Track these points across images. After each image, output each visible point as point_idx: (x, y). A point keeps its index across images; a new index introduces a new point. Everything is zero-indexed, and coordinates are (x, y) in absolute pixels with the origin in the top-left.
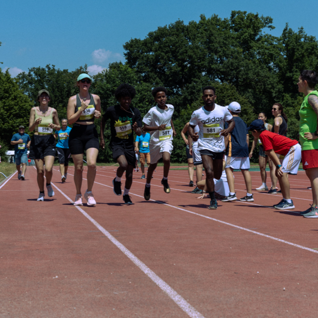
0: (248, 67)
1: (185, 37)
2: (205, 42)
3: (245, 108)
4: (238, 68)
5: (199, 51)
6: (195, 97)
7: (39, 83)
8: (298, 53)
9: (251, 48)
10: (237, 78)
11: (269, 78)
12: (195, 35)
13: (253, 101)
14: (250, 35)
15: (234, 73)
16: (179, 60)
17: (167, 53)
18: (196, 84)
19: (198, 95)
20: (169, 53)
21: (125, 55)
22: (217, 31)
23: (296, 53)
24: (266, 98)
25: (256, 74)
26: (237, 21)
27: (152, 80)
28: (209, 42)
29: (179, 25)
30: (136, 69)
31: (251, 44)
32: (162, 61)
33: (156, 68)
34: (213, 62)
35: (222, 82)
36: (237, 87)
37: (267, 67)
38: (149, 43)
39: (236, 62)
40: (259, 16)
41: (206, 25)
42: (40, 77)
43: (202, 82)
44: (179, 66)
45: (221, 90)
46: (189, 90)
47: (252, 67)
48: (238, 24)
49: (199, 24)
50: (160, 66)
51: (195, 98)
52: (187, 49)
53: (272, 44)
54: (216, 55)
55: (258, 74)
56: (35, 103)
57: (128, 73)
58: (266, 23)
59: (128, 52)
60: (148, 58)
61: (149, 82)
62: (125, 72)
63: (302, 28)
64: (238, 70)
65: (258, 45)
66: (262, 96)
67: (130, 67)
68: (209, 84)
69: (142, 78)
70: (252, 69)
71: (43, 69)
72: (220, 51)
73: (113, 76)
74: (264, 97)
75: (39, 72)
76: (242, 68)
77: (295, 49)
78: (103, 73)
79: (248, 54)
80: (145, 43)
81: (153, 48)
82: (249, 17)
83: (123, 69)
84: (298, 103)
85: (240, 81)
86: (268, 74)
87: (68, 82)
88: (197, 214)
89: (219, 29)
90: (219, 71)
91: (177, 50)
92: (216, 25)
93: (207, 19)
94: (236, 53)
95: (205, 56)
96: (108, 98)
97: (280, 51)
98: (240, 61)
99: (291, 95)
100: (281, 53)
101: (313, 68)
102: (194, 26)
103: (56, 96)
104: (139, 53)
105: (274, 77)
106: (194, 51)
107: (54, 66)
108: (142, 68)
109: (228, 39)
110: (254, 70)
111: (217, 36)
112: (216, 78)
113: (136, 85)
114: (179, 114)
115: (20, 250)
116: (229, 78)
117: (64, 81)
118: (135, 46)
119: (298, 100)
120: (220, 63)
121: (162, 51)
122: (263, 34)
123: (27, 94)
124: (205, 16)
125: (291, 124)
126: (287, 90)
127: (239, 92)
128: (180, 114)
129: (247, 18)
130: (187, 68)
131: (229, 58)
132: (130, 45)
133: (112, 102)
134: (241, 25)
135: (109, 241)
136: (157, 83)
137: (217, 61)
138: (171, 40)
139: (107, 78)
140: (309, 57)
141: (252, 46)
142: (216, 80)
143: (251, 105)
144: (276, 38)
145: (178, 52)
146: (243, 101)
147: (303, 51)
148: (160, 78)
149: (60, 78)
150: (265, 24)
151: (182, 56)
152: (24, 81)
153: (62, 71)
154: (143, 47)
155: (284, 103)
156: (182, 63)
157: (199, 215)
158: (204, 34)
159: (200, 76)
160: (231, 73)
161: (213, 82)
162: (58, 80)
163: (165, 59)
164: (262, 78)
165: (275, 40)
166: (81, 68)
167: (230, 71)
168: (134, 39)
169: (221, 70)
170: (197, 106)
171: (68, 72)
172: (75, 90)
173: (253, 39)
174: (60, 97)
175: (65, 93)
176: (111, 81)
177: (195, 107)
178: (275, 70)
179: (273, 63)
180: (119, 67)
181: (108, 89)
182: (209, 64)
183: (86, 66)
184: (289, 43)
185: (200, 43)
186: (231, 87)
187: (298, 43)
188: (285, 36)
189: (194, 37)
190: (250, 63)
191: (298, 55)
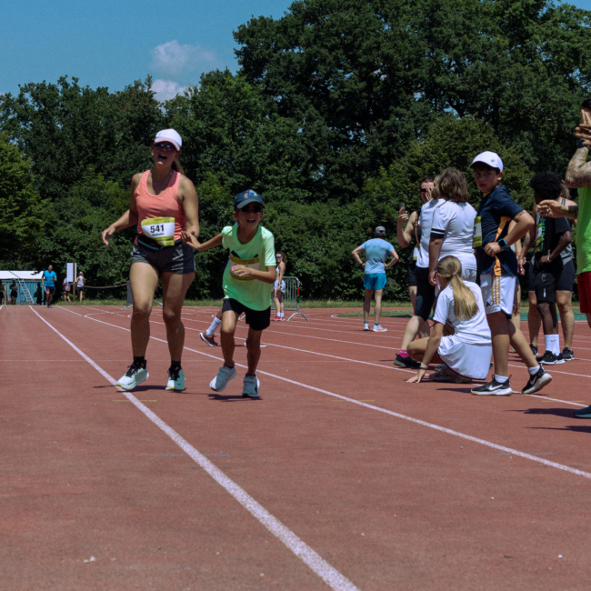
0: (522, 81)
1: (376, 13)
2: (422, 25)
3: (515, 174)
4: (497, 83)
5: (407, 45)
6: (397, 148)
7: (42, 119)
9: (529, 36)
10: (496, 106)
11: (569, 105)
12: (397, 8)
13: (533, 160)
14: (527, 7)
15: (488, 96)
16: (363, 65)
17: (332, 49)
18: (400, 119)
19: (405, 144)
20: (339, 49)
24: (562, 151)
25: (539, 95)
27: (298, 111)
28: (431, 24)
30: (261, 87)
31: (529, 28)
32: (321, 67)
33: (308, 85)
34: (440, 69)
35: (461, 114)
36: (495, 127)
37: (565, 81)
38: (293, 27)
39: (493, 71)
42: (44, 104)
43: (414, 116)
44: (362, 80)
46: (385, 133)
47: (530, 80)
50: (317, 78)
51: (398, 151)
52: (380, 40)
53: (576, 27)
54: (446, 52)
55: (546, 97)
56: (33, 163)
57: (244, 96)
59: (245, 48)
60: (290, 62)
61: (292, 115)
62: (238, 95)
64: (497, 89)
65: (544, 29)
66: (554, 147)
67: (249, 80)
68: (430, 120)
69: (275, 106)
70: (530, 85)
71: (52, 88)
72: (455, 46)
73: (210, 101)
74: (558, 148)
75: (43, 93)
76: (507, 84)
78: (187, 94)
79: (521, 51)
80: (283, 27)
81: (302, 38)
83: (233, 87)
85: (503, 114)
86: (568, 97)
87: (107, 117)
90: (453, 89)
91: (357, 43)
94: (494, 49)
95: (421, 56)
96: (199, 151)
98: (504, 68)
103: (80, 148)
104: (270, 50)
106: (396, 45)
107: (76, 80)
108: (276, 83)
109: (475, 17)
110: (535, 86)
111: (448, 9)
112: (447, 107)
113: (263, 122)
114: (360, 189)
115: (7, 496)
116: (478, 105)
117: (98, 113)
118: (259, 34)
120: (456, 71)
121: (322, 46)
122: (557, 5)
123: (15, 143)
127: (501, 138)
128: (364, 189)
130: (379, 84)
131: (477, 61)
132: (248, 31)
133: (208, 160)
135: (209, 477)
136: (310, 119)
137: (449, 67)
138: (342, 19)
139: (196, 107)
141: (530, 31)
142: (446, 110)
143: (527, 168)
144: (586, 12)
145: (360, 46)
146: (509, 158)
148: (317, 107)
149: (89, 107)
151: (369, 57)
152: (8, 113)
153: (95, 90)
154: (279, 35)
156: (367, 73)
158: (419, 6)
159: (409, 100)
160: (482, 95)
161: (439, 116)
162: (86, 112)
163: (330, 63)
164: (555, 106)
165: (585, 17)
166: (137, 84)
167: (479, 90)
168: (258, 18)
169: (458, 88)
170: (403, 169)
171: (108, 94)
172: (125, 134)
173: (534, 16)
174: (89, 151)
175: (102, 140)
176: (206, 113)
177: (397, 172)
178: (583, 86)
179: (581, 71)
180: (223, 82)
181: (198, 132)
182: (431, 74)
183: (149, 79)
185: (409, 26)
186: (481, 126)
189: (395, 13)
190: (526, 72)
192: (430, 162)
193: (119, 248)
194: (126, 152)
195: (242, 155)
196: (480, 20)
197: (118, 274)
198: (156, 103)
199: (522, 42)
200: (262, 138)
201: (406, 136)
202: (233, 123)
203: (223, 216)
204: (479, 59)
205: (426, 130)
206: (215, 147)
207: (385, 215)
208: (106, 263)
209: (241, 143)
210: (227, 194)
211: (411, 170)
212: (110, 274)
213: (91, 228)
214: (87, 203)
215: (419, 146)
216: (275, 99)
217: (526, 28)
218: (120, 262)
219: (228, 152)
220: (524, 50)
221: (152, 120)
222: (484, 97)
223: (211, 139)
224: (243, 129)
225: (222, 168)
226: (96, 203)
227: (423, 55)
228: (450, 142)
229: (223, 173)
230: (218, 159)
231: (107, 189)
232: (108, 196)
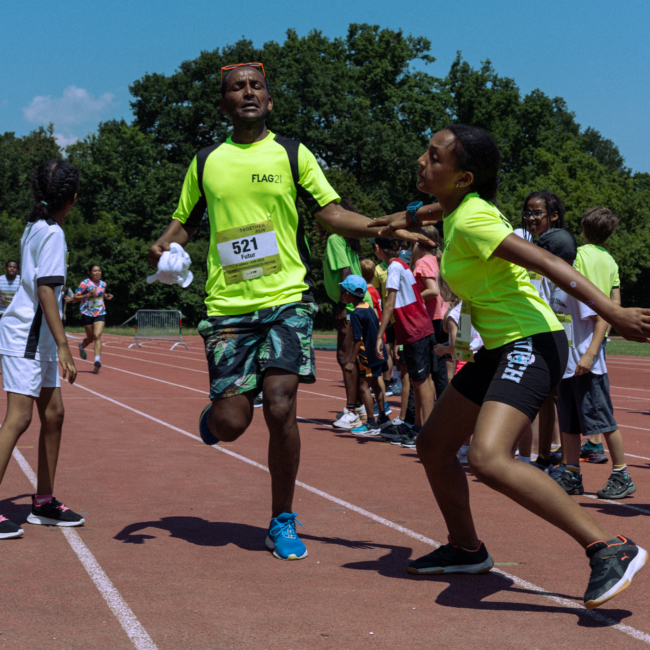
0: (381, 137)
2: (296, 86)
4: (359, 138)
5: (283, 102)
9: (388, 98)
10: (359, 159)
13: (390, 205)
14: (386, 73)
15: (352, 149)
17: (216, 105)
21: (133, 105)
22: (320, 63)
23: (476, 111)
25: (396, 150)
26: (360, 44)
27: (186, 158)
28: (303, 85)
29: (243, 50)
30: (153, 136)
31: (388, 92)
32: (207, 120)
33: (195, 135)
34: (310, 124)
35: (329, 165)
36: (358, 177)
37: (418, 138)
38: (182, 83)
39: (357, 127)
40: (405, 36)
41: (298, 50)
47: (388, 136)
48: (363, 50)
49: (283, 48)
50: (203, 130)
53: (428, 92)
54: (317, 110)
55: (401, 152)
57: (138, 144)
58: (418, 50)
59: (139, 102)
60: (180, 114)
61: (180, 162)
62: (132, 143)
63: (488, 63)
64: (360, 143)
65: (400, 93)
66: (408, 196)
67: (144, 132)
69: (166, 153)
70: (388, 141)
72: (325, 104)
73: (107, 148)
74: (412, 197)
76: (369, 139)
77: (473, 102)
78: (86, 141)
79: (381, 112)
80: (174, 83)
81: (191, 94)
82: (383, 36)
83: (127, 136)
85: (365, 165)
87: (12, 159)
89: (324, 59)
90: (322, 142)
92: (318, 50)
93: (300, 38)
94: (357, 109)
95: (295, 112)
96: (96, 191)
97: (446, 106)
98: (365, 125)
100: (448, 110)
101: (510, 141)
102: (274, 52)
104: (162, 104)
108: (166, 133)
109: (342, 80)
110: (392, 142)
113: (154, 167)
116: (344, 157)
117: (4, 156)
118: (152, 89)
120: (326, 127)
121: (209, 101)
122: (412, 72)
124: (297, 33)
127: (363, 187)
129: (380, 40)
131: (343, 118)
132: (143, 86)
133: (104, 200)
134: (368, 53)
137: (319, 122)
139: (94, 153)
140: (501, 120)
141: (389, 94)
144: (437, 80)
146: (369, 204)
147: (491, 107)
150: (415, 52)
154: (170, 91)
158: (294, 69)
160: (346, 149)
163: (214, 117)
164: (409, 159)
165: (436, 84)
166: (42, 130)
167: (344, 144)
168: (151, 75)
169: (327, 142)
171: (14, 138)
172: (29, 175)
173: (392, 82)
175: (7, 181)
176: (103, 159)
179: (432, 130)
180: (119, 131)
181: (96, 175)
182: (303, 129)
183: (51, 128)
184: (462, 90)
185: (285, 86)
186: (345, 175)
187: (481, 92)
188: (455, 77)
189: (273, 74)
190: (385, 129)
191: (480, 115)
195: (135, 197)
196: (346, 83)
198: (59, 147)
199: (383, 104)
200: (153, 182)
202: (127, 168)
203: (116, 251)
204: (345, 117)
206: (110, 188)
209: (133, 186)
210: (120, 231)
216: (166, 147)
217: (385, 91)
219: (122, 194)
220: (384, 110)
222: (349, 150)
223: (107, 181)
224: (136, 174)
225: (116, 208)
227: (297, 112)
229: (117, 212)
230: (113, 200)
231: (11, 225)
232: (11, 232)
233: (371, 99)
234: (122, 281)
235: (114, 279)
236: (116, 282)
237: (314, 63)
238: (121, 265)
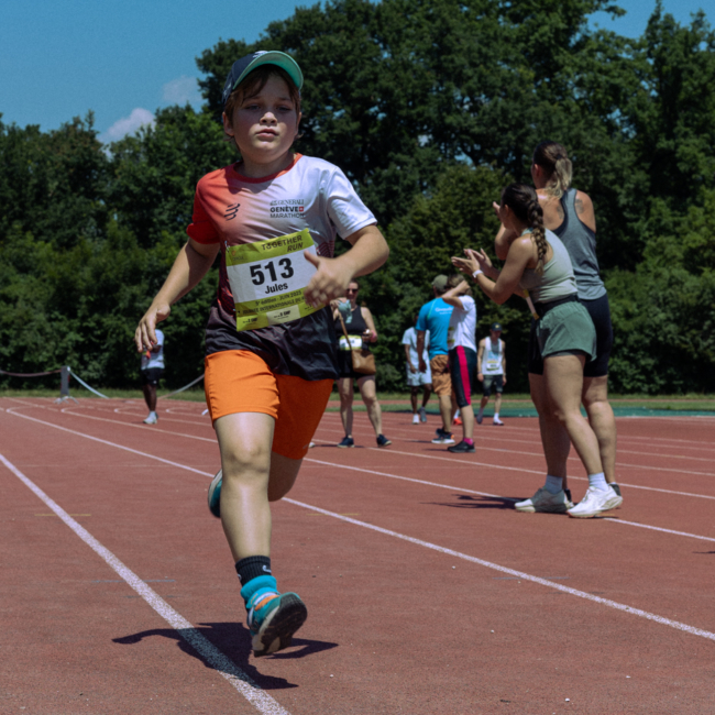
0: (551, 123)
1: (373, 36)
2: (429, 52)
4: (520, 125)
5: (412, 77)
6: (398, 205)
8: (692, 85)
9: (559, 68)
10: (518, 153)
11: (608, 153)
12: (399, 32)
14: (557, 31)
15: (510, 140)
16: (358, 100)
17: (318, 81)
18: (401, 168)
19: (408, 200)
20: (327, 80)
22: (462, 20)
23: (685, 84)
28: (441, 49)
29: (354, 4)
31: (559, 58)
32: (306, 103)
34: (450, 107)
35: (476, 163)
36: (518, 179)
37: (603, 123)
39: (516, 109)
41: (431, 3)
43: (419, 164)
44: (355, 119)
45: (474, 185)
46: (383, 186)
51: (398, 208)
52: (377, 69)
53: (616, 58)
54: (458, 86)
55: (579, 143)
57: (210, 137)
59: (211, 79)
62: (203, 135)
63: (701, 15)
64: (520, 132)
65: (577, 60)
67: (217, 118)
68: (438, 170)
70: (560, 128)
72: (470, 78)
73: (167, 143)
76: (533, 126)
77: (681, 71)
78: (138, 135)
79: (549, 87)
83: (198, 125)
84: (690, 224)
85: (527, 162)
86: (606, 143)
87: (39, 162)
88: (400, 536)
89: (467, 14)
90: (466, 131)
91: (349, 74)
92: (459, 3)
94: (516, 83)
95: (428, 90)
96: (152, 205)
97: (642, 78)
98: (528, 106)
99: (672, 202)
100: (644, 83)
102: (398, 6)
105: (623, 150)
106: (397, 77)
110: (565, 130)
112: (459, 154)
116: (497, 152)
117: (27, 157)
118: (229, 61)
119: (690, 217)
120: (472, 110)
122: (593, 30)
125: (670, 285)
126: (658, 188)
130: (375, 125)
131: (496, 98)
132: (215, 57)
133: (164, 217)
134: (529, 5)
135: (148, 607)
137: (462, 104)
138: (331, 43)
139: (150, 150)
141: (561, 62)
142: (458, 158)
144: (628, 41)
145: (352, 78)
147: (705, 78)
149: (17, 149)
150: (596, 3)
151: (364, 91)
153: (23, 128)
155: (651, 224)
156: (362, 111)
157: (406, 538)
158: (425, 28)
159: (413, 146)
160: (501, 140)
161: (450, 165)
162: (12, 155)
163: (316, 97)
164: (589, 153)
165: (627, 46)
166: (77, 121)
167: (499, 133)
168: (227, 42)
169: (473, 130)
170: (405, 229)
171: (39, 133)
172: (60, 183)
173: (565, 44)
174: (15, 203)
175: (31, 191)
176: (162, 158)
177: (398, 233)
178: (625, 130)
179: (621, 111)
180: (184, 119)
181: (152, 182)
182: (440, 113)
183: (91, 116)
184: (664, 54)
185: (413, 54)
186: (500, 177)
187: (691, 56)
188: (654, 34)
189: (396, 37)
190: (555, 113)
191: (690, 89)
192: (439, 220)
193: (52, 326)
194: (62, 205)
196: (500, 47)
197: (50, 359)
198: (99, 145)
199: (551, 76)
201: (410, 189)
202: (196, 171)
204: (499, 95)
205: (433, 182)
206: (173, 200)
207: (383, 286)
208: (36, 344)
211: (414, 231)
212: (41, 359)
213: (16, 300)
214: (12, 269)
215: (424, 202)
217: (556, 58)
218: (53, 343)
219: (189, 207)
220: (553, 85)
221: (95, 166)
222: (504, 142)
223: (169, 190)
225: (181, 227)
226: (23, 268)
227: (430, 89)
228: (463, 197)
229: (182, 232)
230: (177, 215)
231: (38, 251)
232: (38, 260)
233: (536, 69)
234: (190, 327)
235: (180, 324)
236: (183, 329)
237: (454, 20)
238: (189, 305)
